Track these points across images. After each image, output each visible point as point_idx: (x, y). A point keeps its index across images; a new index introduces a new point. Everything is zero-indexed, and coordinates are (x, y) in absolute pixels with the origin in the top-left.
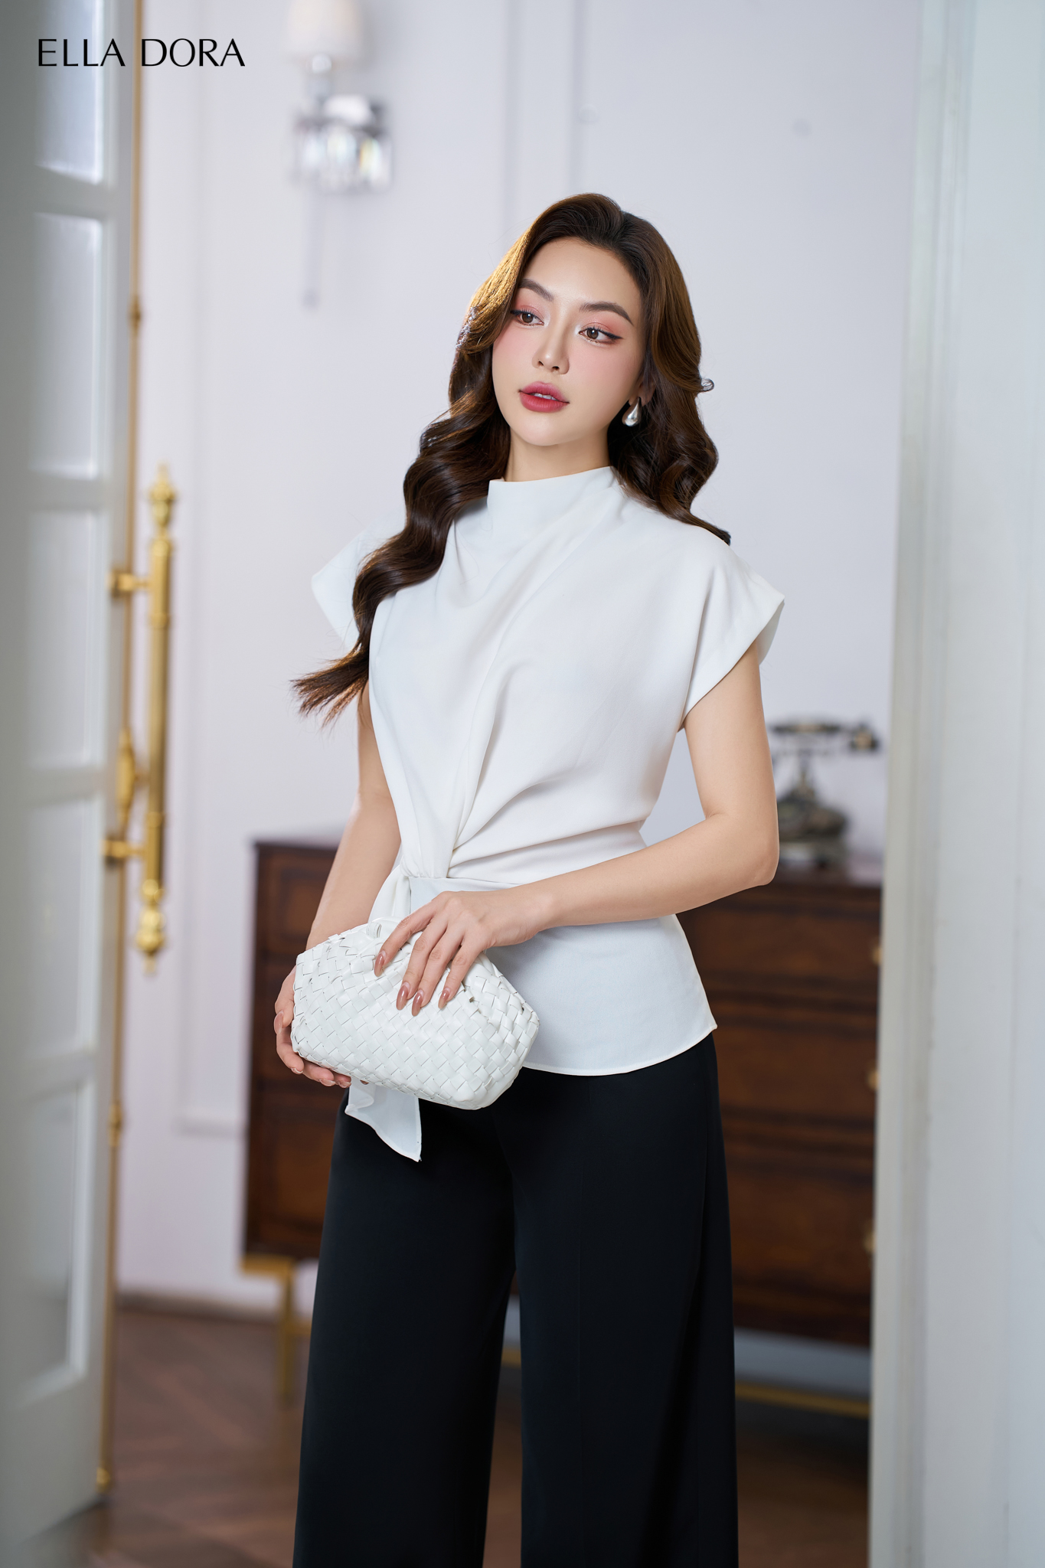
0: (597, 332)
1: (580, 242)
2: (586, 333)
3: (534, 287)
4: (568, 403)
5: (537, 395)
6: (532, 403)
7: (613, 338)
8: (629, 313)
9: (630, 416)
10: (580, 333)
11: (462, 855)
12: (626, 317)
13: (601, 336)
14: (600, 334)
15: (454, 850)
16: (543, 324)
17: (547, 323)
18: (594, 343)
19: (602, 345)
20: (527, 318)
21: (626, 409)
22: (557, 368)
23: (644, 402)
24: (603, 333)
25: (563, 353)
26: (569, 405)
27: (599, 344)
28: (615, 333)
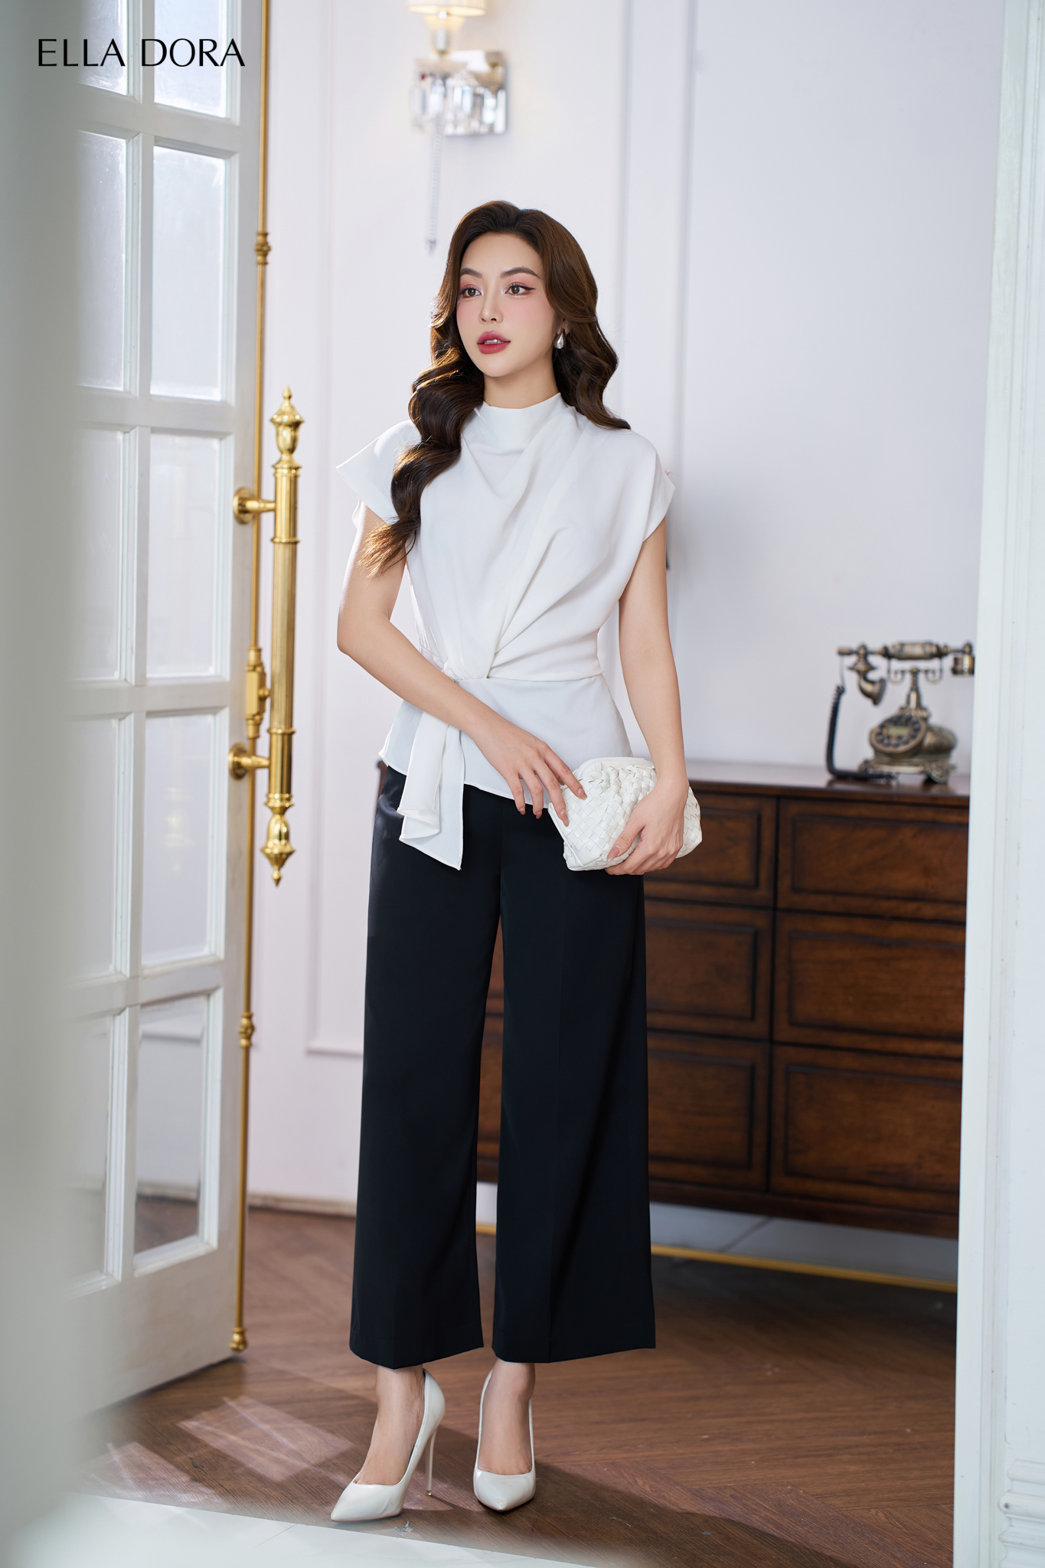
0: (518, 287)
1: (493, 234)
2: (510, 291)
3: (468, 272)
4: (509, 342)
5: (489, 342)
6: (486, 349)
7: (528, 289)
8: (536, 272)
9: (559, 342)
10: (506, 293)
11: (500, 660)
12: (534, 274)
13: (522, 290)
14: (521, 289)
15: (496, 654)
16: (481, 294)
17: (483, 294)
18: (519, 297)
19: (524, 296)
20: (472, 291)
21: (556, 338)
22: (495, 320)
23: (567, 331)
24: (522, 287)
25: (495, 308)
26: (510, 344)
27: (522, 296)
28: (530, 286)
